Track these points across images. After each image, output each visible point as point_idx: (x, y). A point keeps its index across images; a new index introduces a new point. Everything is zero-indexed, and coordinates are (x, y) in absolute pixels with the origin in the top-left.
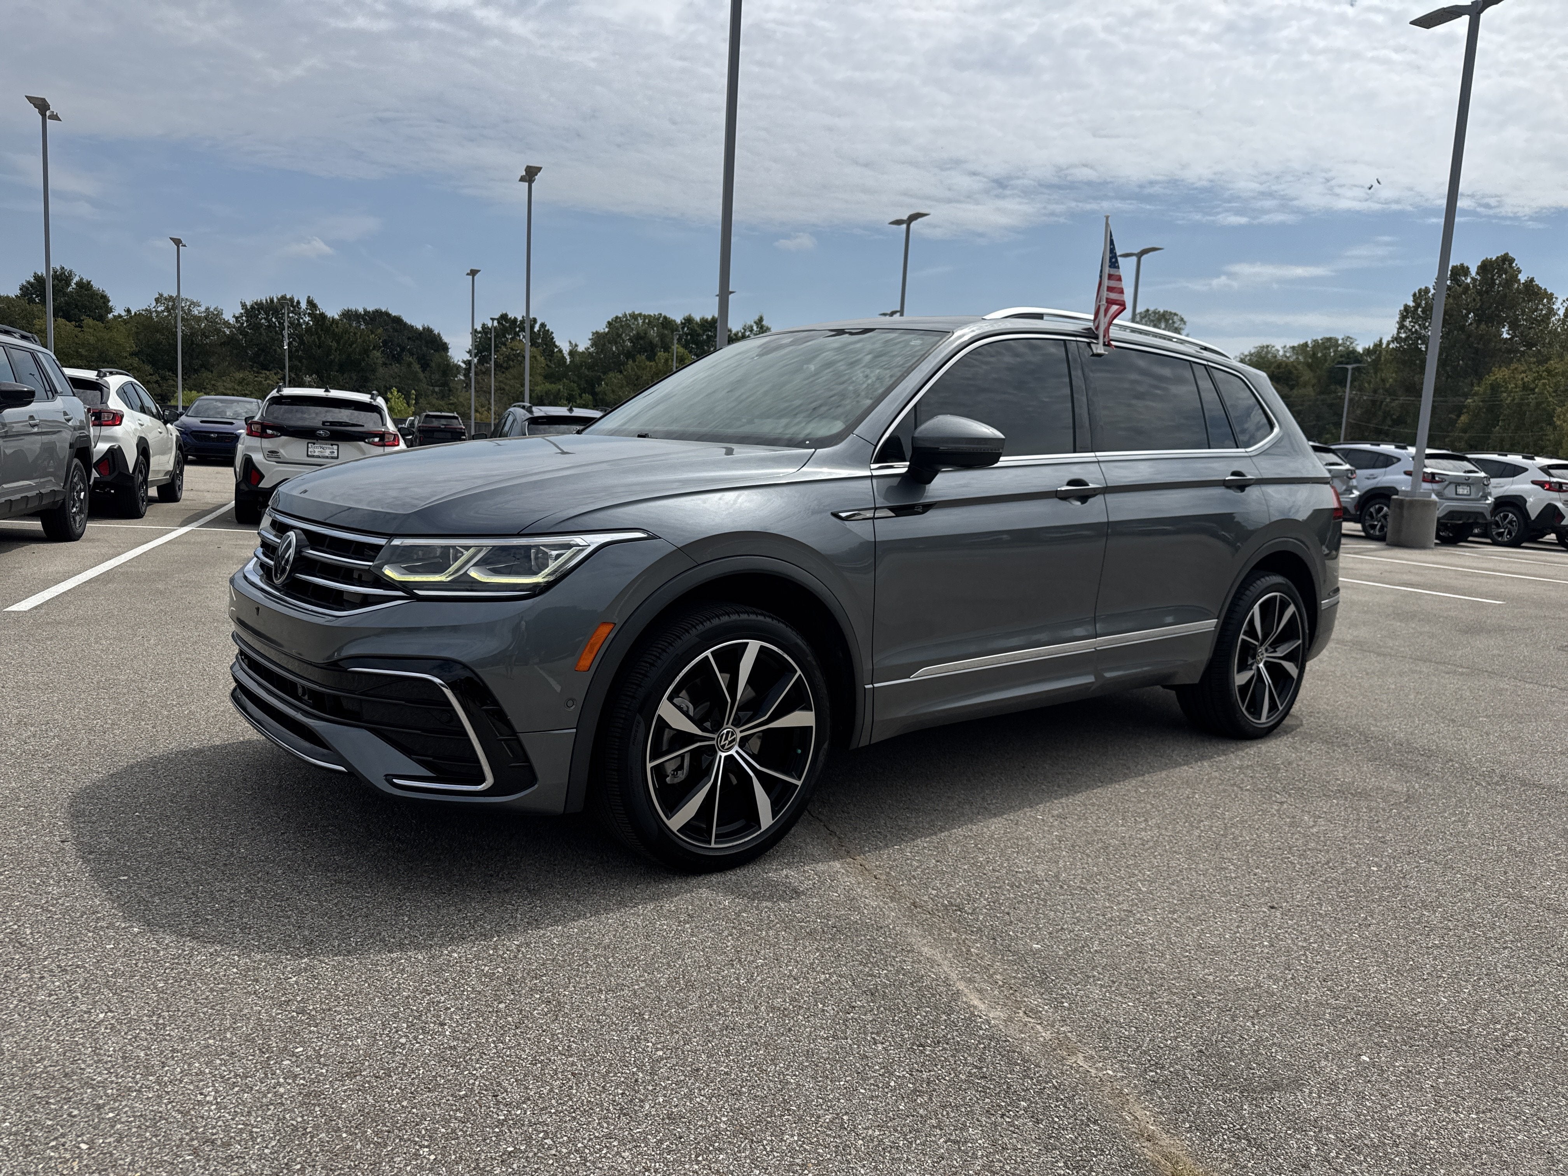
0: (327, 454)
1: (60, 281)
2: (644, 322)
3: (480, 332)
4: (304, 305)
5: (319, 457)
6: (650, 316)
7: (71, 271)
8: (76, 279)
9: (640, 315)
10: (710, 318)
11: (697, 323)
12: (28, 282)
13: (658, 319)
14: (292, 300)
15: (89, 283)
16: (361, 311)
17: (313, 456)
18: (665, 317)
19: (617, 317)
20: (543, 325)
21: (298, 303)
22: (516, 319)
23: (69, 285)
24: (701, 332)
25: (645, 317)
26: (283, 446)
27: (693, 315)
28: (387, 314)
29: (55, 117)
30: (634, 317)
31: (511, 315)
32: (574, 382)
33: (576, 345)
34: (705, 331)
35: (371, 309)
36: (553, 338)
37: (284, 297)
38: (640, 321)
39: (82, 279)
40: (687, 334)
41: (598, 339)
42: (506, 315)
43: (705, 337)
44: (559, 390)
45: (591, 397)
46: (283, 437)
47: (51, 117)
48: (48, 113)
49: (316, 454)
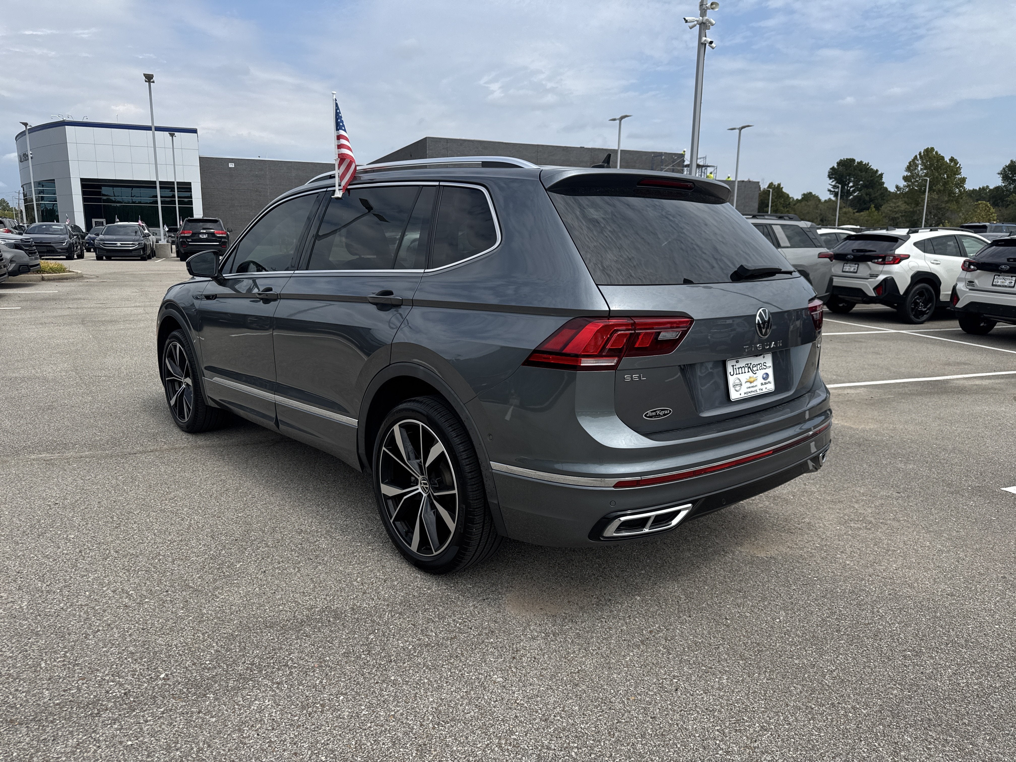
0: (1006, 284)
5: (1000, 286)
17: (996, 286)
26: (977, 277)
46: (978, 271)
49: (999, 284)
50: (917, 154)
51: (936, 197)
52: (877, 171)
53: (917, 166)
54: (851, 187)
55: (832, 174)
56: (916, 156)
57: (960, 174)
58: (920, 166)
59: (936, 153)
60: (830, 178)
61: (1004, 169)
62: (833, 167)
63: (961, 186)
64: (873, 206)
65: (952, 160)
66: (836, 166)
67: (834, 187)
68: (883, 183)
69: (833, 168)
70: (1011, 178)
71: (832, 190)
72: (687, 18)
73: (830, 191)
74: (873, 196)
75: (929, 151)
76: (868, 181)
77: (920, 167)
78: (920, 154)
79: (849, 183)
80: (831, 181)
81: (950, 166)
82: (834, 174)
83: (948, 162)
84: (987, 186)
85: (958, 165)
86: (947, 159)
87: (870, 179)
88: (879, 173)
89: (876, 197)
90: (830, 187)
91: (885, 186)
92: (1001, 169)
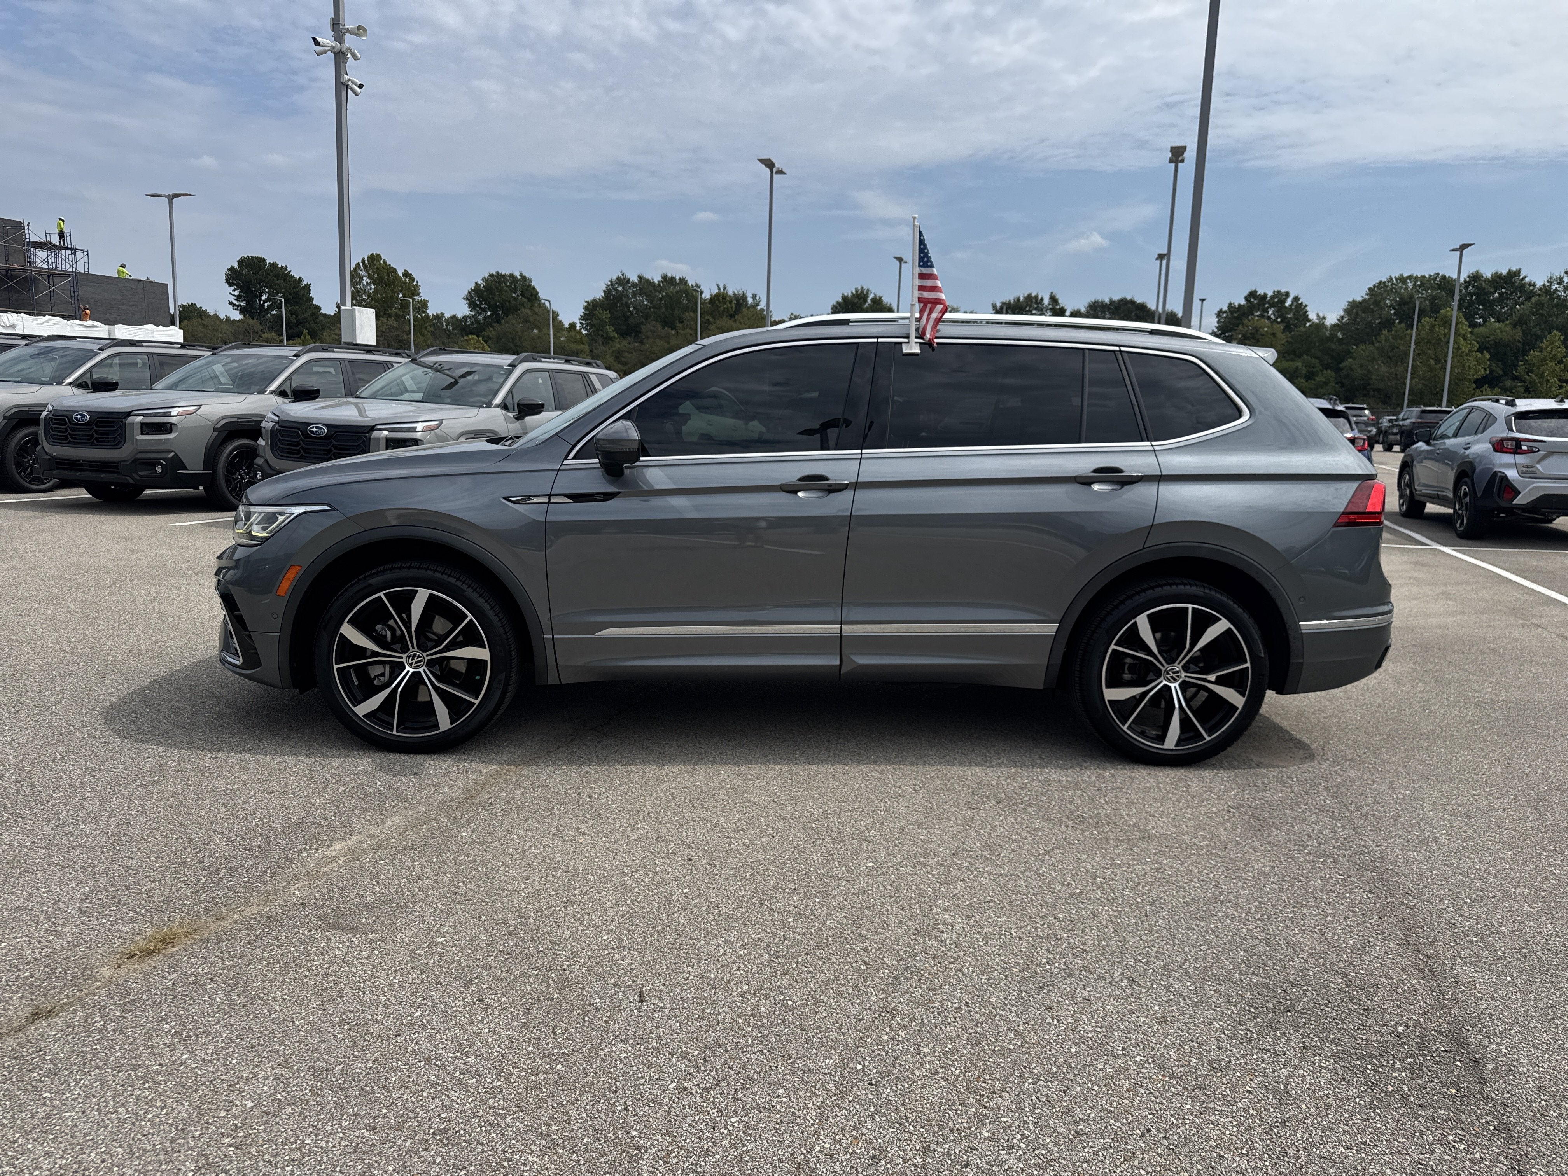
1: (860, 299)
2: (1414, 285)
3: (1225, 312)
4: (1046, 301)
6: (1424, 277)
7: (868, 290)
8: (871, 296)
9: (1410, 277)
10: (1504, 272)
11: (1486, 280)
12: (838, 302)
13: (1435, 279)
14: (1036, 297)
15: (880, 298)
16: (1107, 301)
18: (1444, 277)
19: (1380, 283)
20: (1296, 299)
21: (1042, 299)
22: (1265, 295)
23: (865, 301)
24: (1492, 290)
25: (1416, 278)
27: (1482, 271)
28: (1132, 302)
29: (780, 172)
30: (1403, 280)
31: (1261, 292)
32: (1317, 358)
33: (1324, 318)
34: (1496, 289)
35: (1116, 298)
36: (1306, 311)
37: (1029, 296)
38: (1410, 285)
39: (875, 296)
40: (1471, 295)
41: (1353, 308)
42: (1256, 291)
43: (1497, 295)
44: (1297, 368)
45: (1333, 373)
47: (777, 173)
48: (775, 170)
50: (360, 261)
51: (395, 324)
52: (300, 280)
53: (361, 278)
54: (265, 301)
55: (233, 279)
56: (358, 264)
57: (419, 294)
58: (365, 278)
59: (384, 261)
60: (230, 285)
61: (469, 293)
62: (233, 267)
63: (424, 312)
64: (305, 332)
65: (406, 274)
66: (236, 267)
67: (238, 298)
68: (312, 299)
69: (232, 269)
70: (479, 306)
71: (236, 302)
72: (319, 39)
73: (231, 303)
74: (301, 317)
75: (374, 259)
76: (290, 294)
77: (365, 280)
78: (363, 261)
79: (261, 296)
80: (232, 288)
81: (405, 282)
82: (233, 277)
83: (401, 275)
84: (442, 314)
85: (415, 283)
86: (400, 273)
87: (293, 291)
88: (305, 283)
89: (305, 318)
90: (232, 299)
91: (314, 302)
92: (466, 293)
